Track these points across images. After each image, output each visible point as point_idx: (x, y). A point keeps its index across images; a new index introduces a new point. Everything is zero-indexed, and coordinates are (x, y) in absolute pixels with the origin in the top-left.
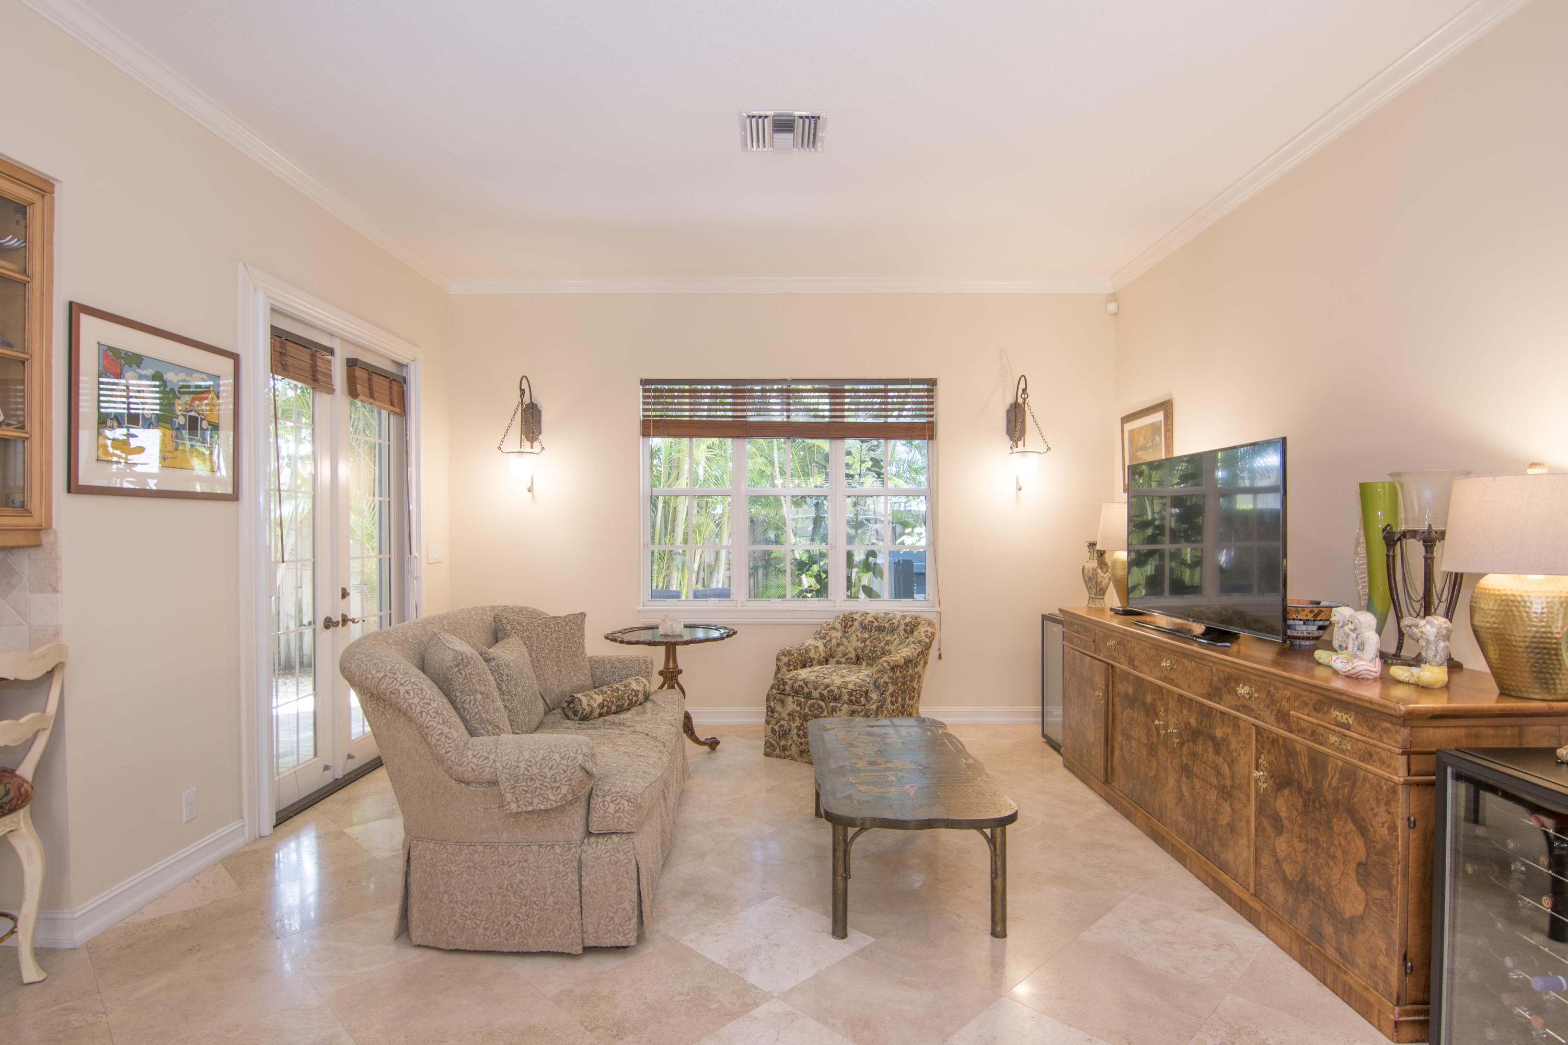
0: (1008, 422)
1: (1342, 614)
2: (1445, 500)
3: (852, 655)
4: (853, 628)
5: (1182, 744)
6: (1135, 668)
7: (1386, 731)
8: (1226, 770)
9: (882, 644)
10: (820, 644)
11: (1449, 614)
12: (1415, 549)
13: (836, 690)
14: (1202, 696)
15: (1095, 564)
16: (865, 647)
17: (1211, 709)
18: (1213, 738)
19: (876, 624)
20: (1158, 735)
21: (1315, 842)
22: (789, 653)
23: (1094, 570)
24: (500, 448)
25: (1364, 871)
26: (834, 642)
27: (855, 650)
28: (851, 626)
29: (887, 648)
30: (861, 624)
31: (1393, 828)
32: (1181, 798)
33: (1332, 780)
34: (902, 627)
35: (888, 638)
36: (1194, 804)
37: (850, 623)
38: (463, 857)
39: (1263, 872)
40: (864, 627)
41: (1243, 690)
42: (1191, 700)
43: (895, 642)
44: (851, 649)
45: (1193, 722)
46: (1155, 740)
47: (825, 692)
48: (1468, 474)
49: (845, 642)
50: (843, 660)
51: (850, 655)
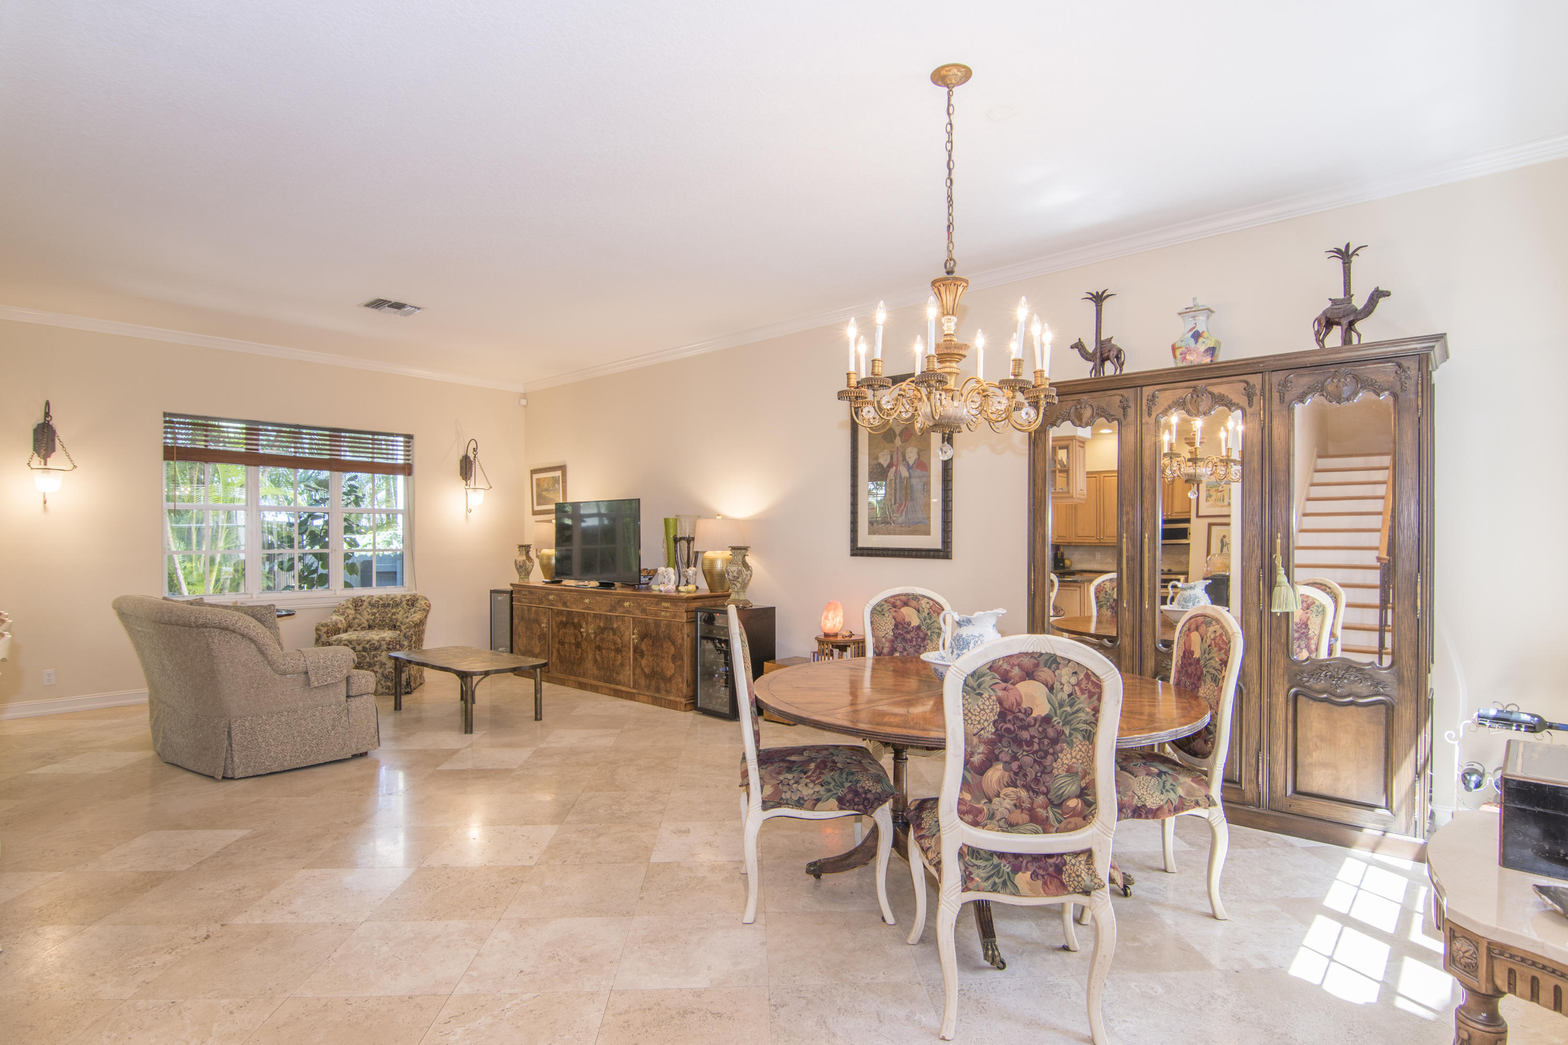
0: (461, 468)
1: (661, 570)
2: (694, 526)
3: (366, 624)
4: (364, 607)
5: (595, 637)
6: (567, 607)
7: (680, 606)
8: (619, 641)
9: (390, 615)
10: (342, 618)
11: (695, 566)
12: (684, 544)
13: (376, 643)
14: (607, 611)
15: (524, 558)
16: (375, 618)
17: (611, 616)
18: (612, 629)
19: (381, 602)
20: (582, 636)
21: (657, 655)
22: (326, 625)
23: (524, 561)
24: (29, 464)
25: (674, 658)
26: (351, 617)
27: (367, 621)
28: (361, 605)
29: (394, 617)
30: (370, 603)
31: (683, 639)
32: (596, 661)
33: (663, 628)
34: (405, 603)
35: (394, 610)
36: (603, 662)
37: (360, 603)
38: (274, 720)
39: (636, 677)
40: (372, 605)
41: (626, 604)
42: (601, 615)
43: (401, 613)
44: (364, 620)
45: (602, 625)
46: (580, 640)
47: (367, 646)
48: (699, 517)
49: (358, 616)
50: (359, 628)
51: (363, 625)
